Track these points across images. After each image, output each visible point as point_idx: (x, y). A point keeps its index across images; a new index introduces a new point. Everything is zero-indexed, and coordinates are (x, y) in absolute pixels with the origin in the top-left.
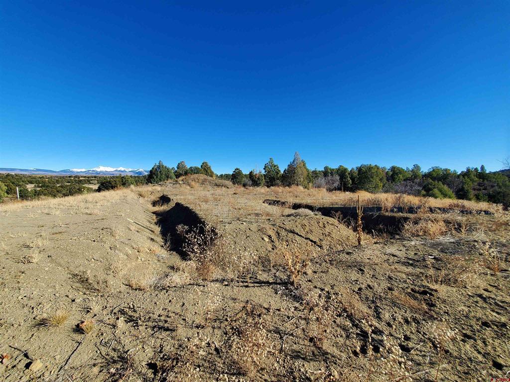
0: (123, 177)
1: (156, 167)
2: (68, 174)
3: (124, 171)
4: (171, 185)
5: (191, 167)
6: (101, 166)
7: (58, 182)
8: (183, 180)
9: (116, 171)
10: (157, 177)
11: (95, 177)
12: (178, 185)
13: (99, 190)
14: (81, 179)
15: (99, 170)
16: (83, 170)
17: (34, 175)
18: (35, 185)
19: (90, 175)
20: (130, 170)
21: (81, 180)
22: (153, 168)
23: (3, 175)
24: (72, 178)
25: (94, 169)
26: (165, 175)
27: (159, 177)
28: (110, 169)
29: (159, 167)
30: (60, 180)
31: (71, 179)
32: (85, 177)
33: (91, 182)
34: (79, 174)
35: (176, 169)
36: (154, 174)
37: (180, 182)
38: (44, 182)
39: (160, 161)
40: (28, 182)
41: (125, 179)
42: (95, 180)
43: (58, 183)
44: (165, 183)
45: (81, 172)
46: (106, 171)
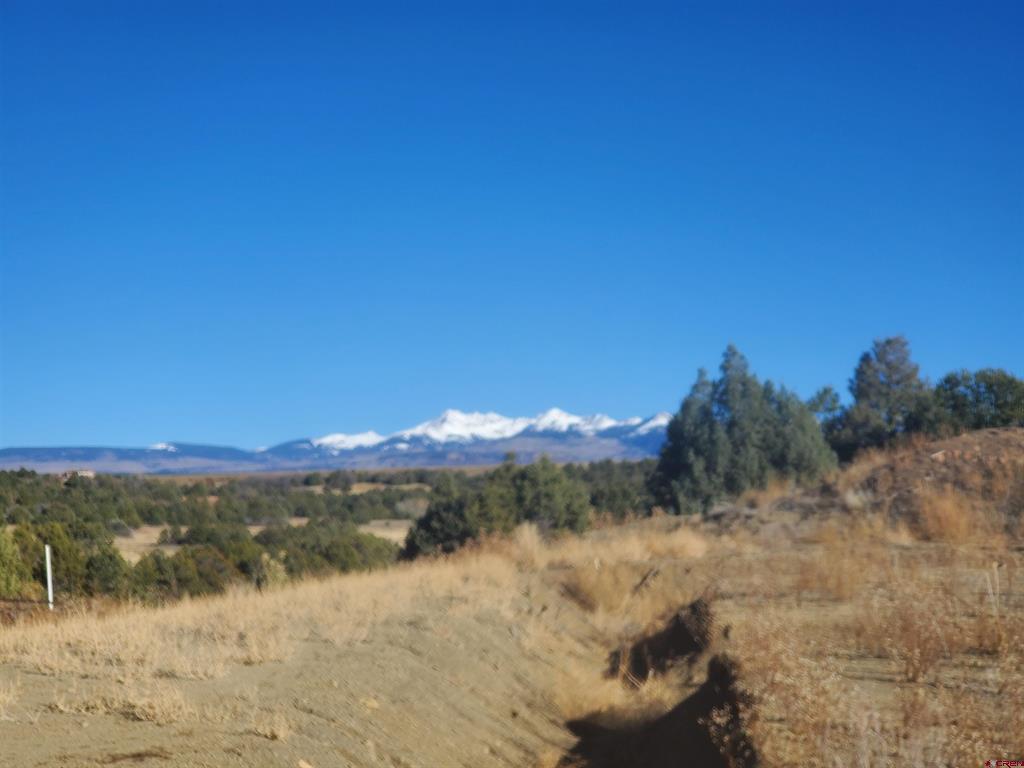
0: (523, 475)
1: (703, 397)
2: (300, 467)
3: (573, 433)
4: (790, 518)
5: (951, 381)
6: (455, 407)
7: (254, 511)
8: (870, 484)
9: (528, 433)
10: (710, 468)
11: (421, 477)
12: (834, 521)
13: (410, 552)
14: (357, 489)
15: (439, 434)
16: (370, 439)
17: (163, 479)
18: (164, 533)
19: (400, 467)
20: (608, 423)
21: (356, 498)
22: (686, 406)
23: (57, 479)
24: (318, 490)
25: (418, 430)
26: (765, 446)
27: (722, 463)
28: (495, 427)
29: (722, 393)
30: (265, 500)
31: (311, 495)
32: (373, 480)
33: (401, 506)
34: (348, 467)
35: (847, 400)
36: (693, 442)
37: (853, 499)
38: (198, 515)
39: (730, 353)
40: (141, 513)
41: (534, 483)
42: (419, 493)
43: (256, 521)
44: (753, 505)
45: (360, 450)
46: (477, 441)
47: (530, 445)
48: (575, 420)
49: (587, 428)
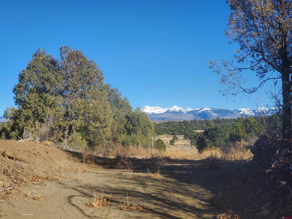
3: (180, 112)
9: (168, 112)
28: (158, 111)
46: (154, 114)
47: (168, 115)
48: (181, 109)
49: (184, 111)
